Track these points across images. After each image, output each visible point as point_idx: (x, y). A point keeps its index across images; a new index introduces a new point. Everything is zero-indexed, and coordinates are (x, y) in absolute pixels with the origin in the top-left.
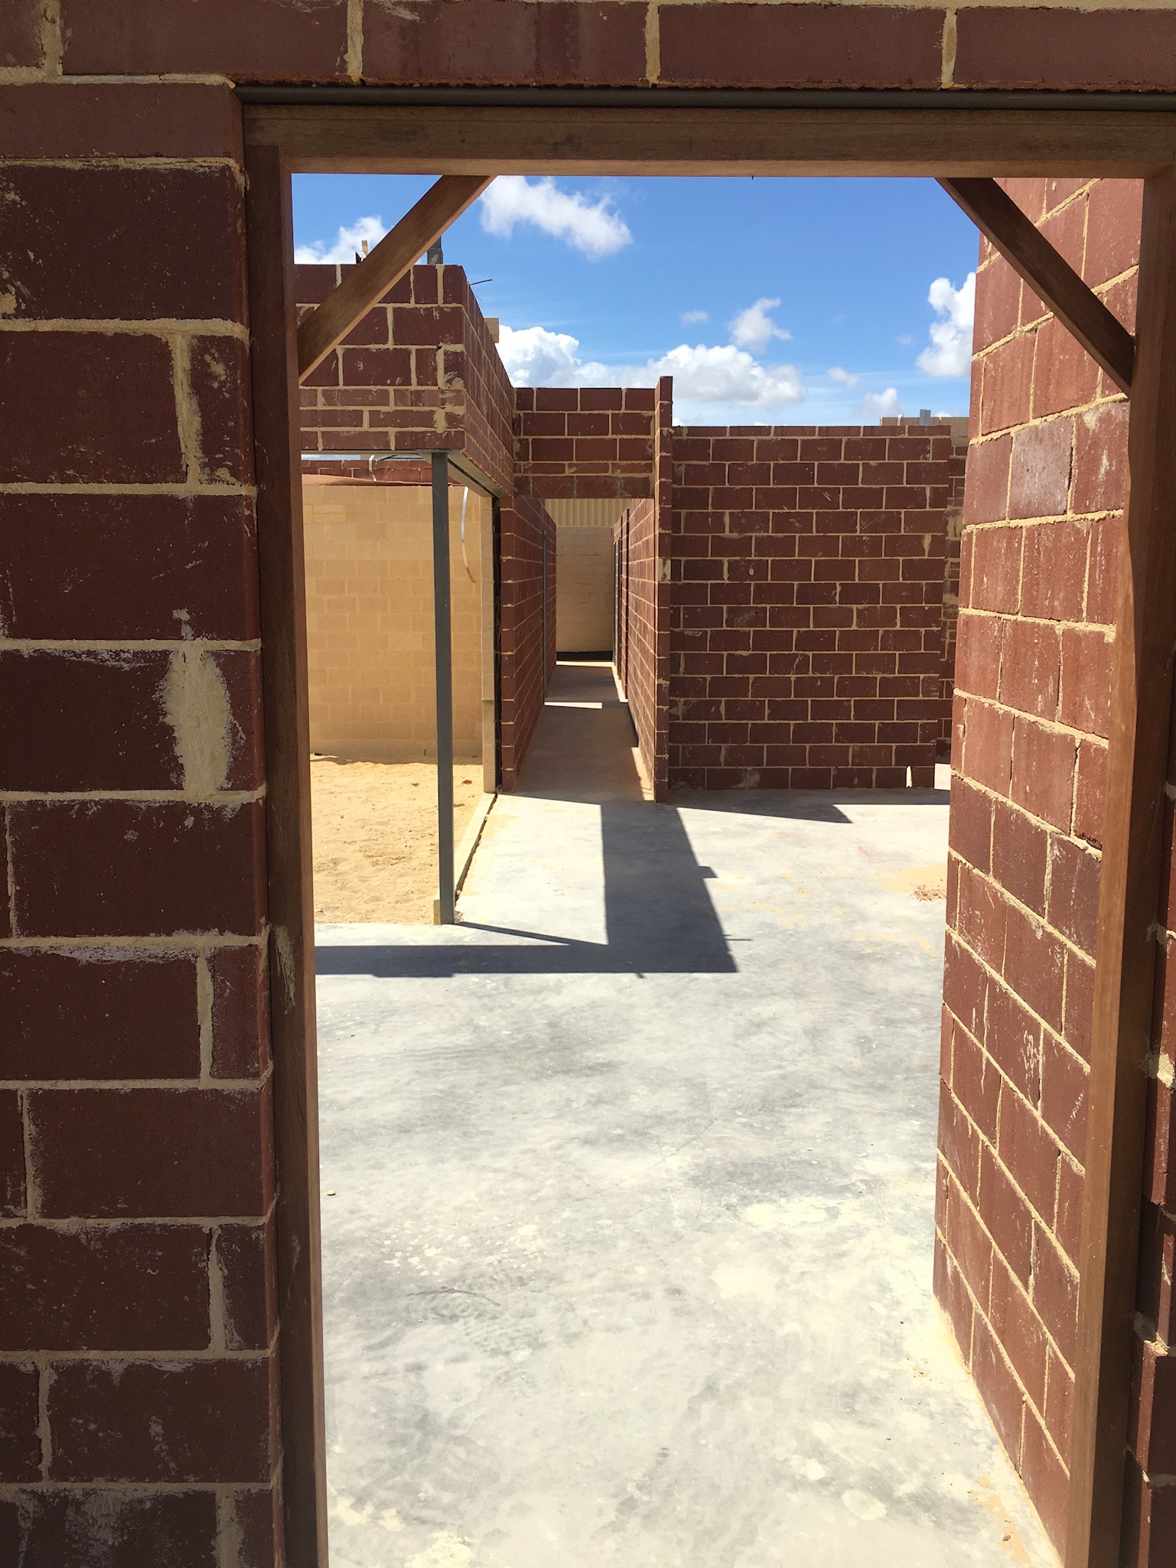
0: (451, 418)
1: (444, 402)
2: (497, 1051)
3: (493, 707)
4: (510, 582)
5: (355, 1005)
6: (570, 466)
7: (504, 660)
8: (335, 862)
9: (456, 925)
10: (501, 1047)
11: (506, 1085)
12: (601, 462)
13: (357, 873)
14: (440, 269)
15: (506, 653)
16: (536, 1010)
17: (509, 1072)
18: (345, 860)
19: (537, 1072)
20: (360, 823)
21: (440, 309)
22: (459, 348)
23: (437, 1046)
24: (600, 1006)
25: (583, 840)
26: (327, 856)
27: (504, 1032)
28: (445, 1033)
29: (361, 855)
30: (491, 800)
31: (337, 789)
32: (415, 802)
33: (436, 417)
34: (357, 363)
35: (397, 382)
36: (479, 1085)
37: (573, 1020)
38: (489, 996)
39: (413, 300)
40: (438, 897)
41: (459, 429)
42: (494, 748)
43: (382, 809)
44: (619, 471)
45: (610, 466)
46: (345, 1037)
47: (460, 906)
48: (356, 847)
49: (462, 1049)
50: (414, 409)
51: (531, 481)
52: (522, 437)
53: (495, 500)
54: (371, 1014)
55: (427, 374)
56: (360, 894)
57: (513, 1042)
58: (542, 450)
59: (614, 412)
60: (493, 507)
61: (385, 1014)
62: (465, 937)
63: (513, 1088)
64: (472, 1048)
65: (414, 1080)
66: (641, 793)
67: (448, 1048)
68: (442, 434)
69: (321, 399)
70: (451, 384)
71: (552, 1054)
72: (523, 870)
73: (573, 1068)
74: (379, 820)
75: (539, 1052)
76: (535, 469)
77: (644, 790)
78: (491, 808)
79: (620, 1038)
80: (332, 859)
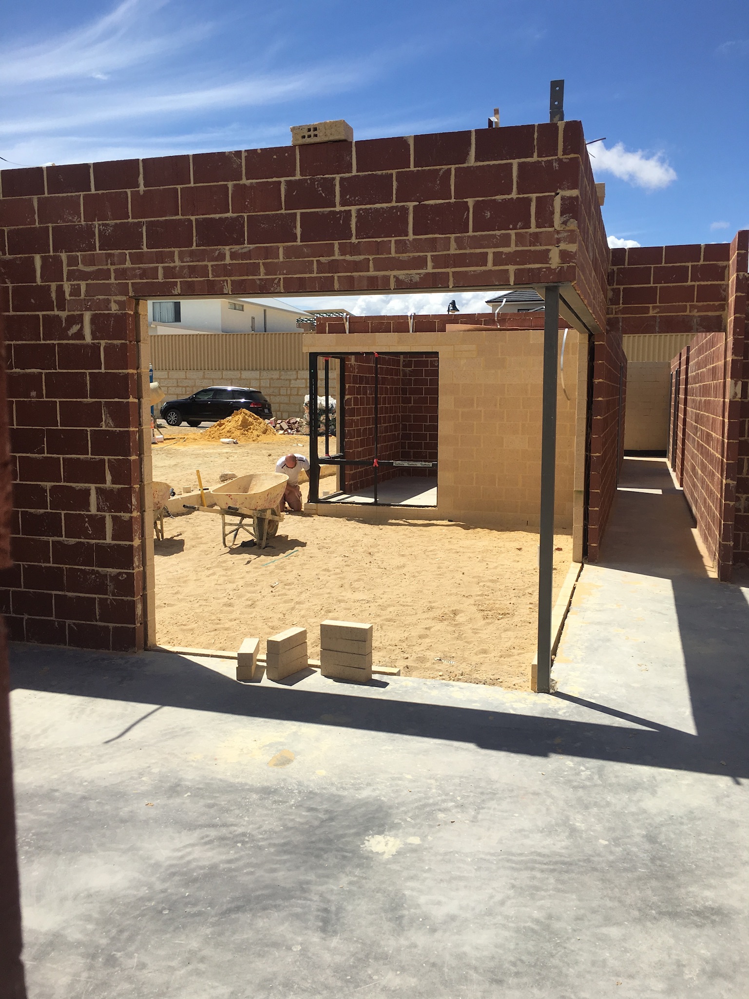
0: (565, 256)
1: (558, 241)
2: (595, 869)
3: (582, 497)
4: (600, 399)
5: (457, 781)
6: (654, 308)
7: (592, 460)
8: (455, 613)
9: (552, 694)
10: (599, 863)
11: (606, 926)
12: (680, 304)
13: (470, 626)
14: (561, 125)
15: (595, 455)
16: (633, 814)
17: (609, 904)
18: (463, 611)
19: (640, 910)
20: (476, 580)
21: (560, 161)
22: (575, 193)
23: (533, 850)
24: (700, 819)
25: (659, 613)
26: (449, 607)
27: (601, 841)
28: (541, 832)
29: (474, 608)
30: (579, 569)
31: (461, 550)
32: (519, 563)
33: (551, 255)
34: (485, 213)
35: (518, 226)
36: (578, 919)
37: (672, 836)
38: (584, 787)
39: (535, 154)
40: (535, 662)
41: (571, 264)
42: (582, 528)
43: (493, 568)
44: (696, 310)
45: (688, 307)
46: (446, 823)
47: (556, 673)
48: (471, 601)
49: (558, 858)
50: (532, 248)
51: (621, 320)
52: (615, 286)
53: (591, 336)
54: (472, 794)
55: (545, 218)
56: (472, 645)
57: (611, 858)
58: (630, 296)
59: (693, 264)
60: (589, 341)
61: (484, 797)
62: (559, 709)
63: (614, 932)
64: (568, 860)
65: (509, 898)
66: (705, 571)
67: (544, 856)
68: (555, 269)
69: (453, 245)
70: (566, 225)
71: (654, 883)
72: (609, 640)
73: (679, 910)
74: (491, 578)
75: (639, 879)
76: (624, 311)
77: (708, 568)
78: (579, 576)
79: (727, 870)
80: (453, 610)
